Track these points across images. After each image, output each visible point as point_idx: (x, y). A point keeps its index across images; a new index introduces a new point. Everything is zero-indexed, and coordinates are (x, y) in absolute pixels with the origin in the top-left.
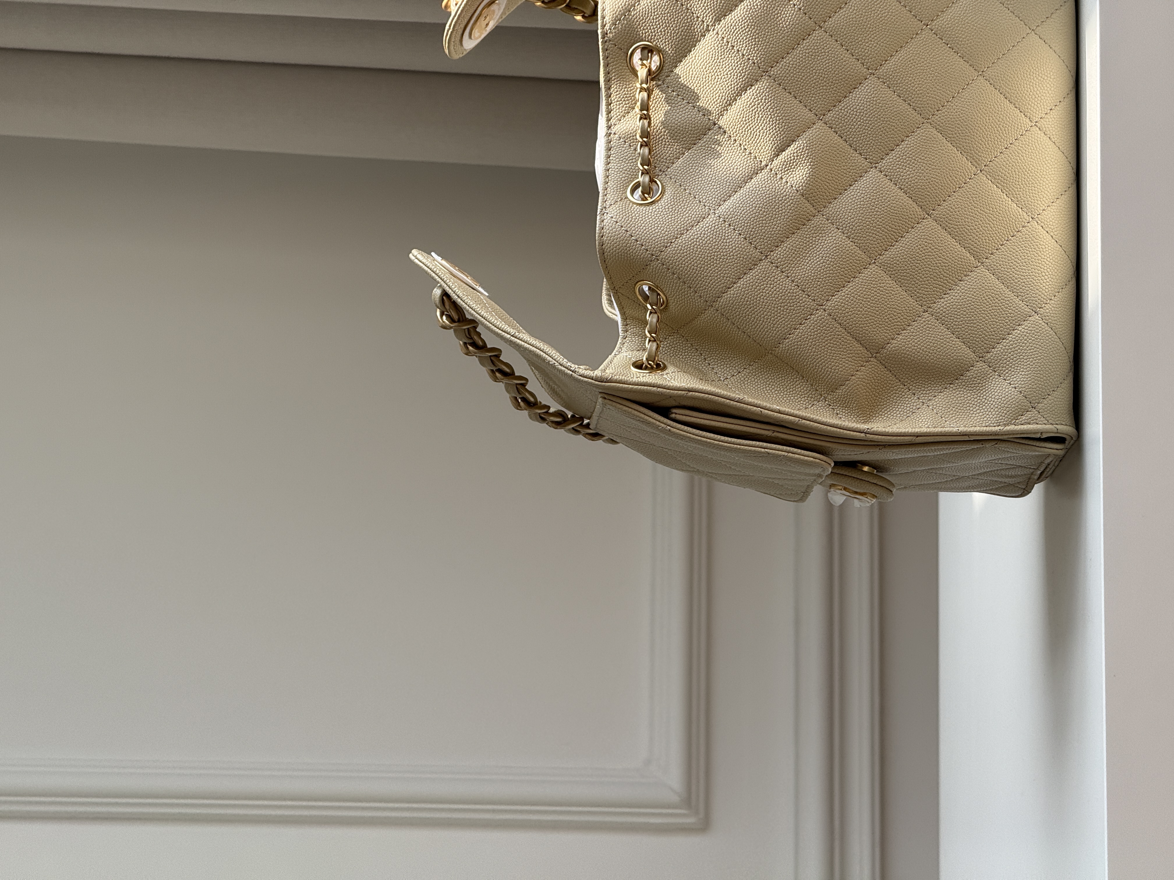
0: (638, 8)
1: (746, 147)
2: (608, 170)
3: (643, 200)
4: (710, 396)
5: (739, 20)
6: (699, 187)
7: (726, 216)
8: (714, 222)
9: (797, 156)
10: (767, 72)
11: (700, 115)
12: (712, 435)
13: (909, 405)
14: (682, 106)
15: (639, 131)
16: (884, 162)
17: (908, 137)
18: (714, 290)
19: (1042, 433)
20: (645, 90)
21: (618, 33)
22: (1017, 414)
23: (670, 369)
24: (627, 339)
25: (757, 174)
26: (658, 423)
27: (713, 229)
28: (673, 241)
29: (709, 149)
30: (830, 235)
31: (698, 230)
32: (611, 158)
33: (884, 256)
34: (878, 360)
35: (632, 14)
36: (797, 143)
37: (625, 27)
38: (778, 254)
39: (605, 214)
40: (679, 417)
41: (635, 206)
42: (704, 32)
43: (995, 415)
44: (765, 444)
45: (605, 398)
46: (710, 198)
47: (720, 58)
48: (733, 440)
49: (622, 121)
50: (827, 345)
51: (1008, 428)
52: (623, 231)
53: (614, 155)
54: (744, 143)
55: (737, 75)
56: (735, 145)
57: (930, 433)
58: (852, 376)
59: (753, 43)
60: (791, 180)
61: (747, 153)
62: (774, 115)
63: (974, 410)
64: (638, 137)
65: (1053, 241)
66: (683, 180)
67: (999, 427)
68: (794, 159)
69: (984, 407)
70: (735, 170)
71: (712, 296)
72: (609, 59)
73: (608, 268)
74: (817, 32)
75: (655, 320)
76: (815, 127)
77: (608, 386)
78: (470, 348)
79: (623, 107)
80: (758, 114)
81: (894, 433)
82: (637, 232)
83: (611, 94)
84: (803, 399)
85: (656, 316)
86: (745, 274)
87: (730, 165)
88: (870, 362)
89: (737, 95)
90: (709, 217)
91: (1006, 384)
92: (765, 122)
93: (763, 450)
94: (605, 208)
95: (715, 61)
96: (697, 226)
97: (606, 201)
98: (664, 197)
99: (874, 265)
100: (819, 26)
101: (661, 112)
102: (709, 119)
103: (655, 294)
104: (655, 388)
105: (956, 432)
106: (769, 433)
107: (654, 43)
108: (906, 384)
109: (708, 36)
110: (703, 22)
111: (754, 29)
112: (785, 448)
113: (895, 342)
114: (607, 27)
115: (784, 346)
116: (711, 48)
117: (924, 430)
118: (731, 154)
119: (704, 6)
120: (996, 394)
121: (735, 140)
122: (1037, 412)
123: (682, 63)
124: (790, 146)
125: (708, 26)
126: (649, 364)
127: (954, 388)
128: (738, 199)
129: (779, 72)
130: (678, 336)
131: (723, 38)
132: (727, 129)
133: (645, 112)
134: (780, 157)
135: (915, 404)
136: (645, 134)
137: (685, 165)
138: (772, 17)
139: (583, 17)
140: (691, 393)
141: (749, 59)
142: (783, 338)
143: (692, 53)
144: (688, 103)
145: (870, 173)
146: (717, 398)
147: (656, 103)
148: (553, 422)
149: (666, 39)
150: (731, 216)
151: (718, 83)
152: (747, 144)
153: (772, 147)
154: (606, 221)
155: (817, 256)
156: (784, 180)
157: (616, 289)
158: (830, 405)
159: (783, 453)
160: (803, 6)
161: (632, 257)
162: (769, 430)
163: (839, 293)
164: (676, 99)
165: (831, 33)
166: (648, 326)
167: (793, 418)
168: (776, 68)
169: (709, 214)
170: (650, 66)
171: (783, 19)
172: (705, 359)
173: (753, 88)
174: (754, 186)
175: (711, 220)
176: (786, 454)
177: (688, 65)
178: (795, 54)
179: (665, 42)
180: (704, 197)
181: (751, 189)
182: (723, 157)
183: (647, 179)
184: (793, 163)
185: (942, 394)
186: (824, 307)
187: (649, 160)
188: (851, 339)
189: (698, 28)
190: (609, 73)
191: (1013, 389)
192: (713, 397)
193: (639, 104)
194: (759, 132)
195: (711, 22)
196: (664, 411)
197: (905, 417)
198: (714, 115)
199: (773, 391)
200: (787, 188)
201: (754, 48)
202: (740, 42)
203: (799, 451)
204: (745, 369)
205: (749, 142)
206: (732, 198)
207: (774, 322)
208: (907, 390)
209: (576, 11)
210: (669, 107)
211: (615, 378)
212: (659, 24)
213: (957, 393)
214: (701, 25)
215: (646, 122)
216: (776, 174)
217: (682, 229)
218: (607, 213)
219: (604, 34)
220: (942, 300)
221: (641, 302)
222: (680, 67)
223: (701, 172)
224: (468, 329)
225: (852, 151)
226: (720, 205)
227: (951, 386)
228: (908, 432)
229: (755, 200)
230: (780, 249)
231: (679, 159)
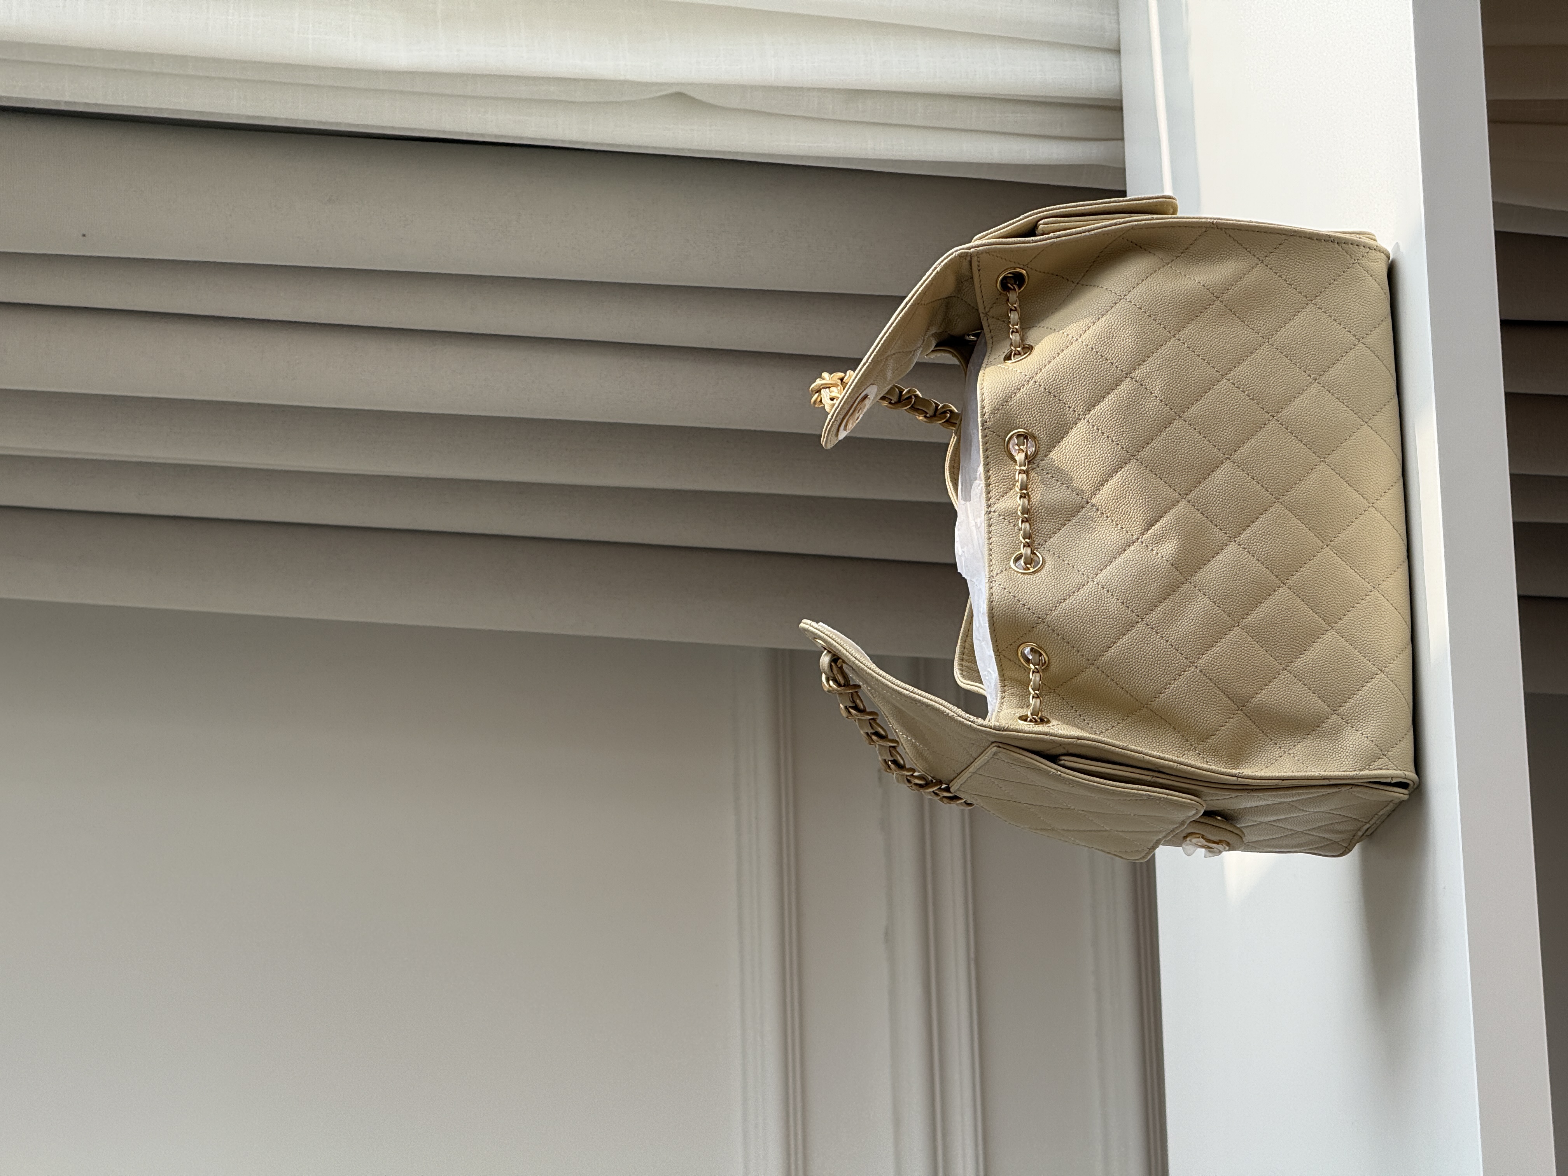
0: (1015, 399)
1: (1117, 522)
2: (991, 544)
3: (1025, 569)
4: (1097, 744)
5: (1108, 410)
6: (1077, 559)
7: (1104, 584)
8: (1093, 588)
9: (1166, 530)
10: (1135, 456)
11: (1074, 495)
12: (1098, 780)
13: (1272, 754)
14: (1057, 487)
15: (1020, 508)
16: (1242, 536)
17: (1262, 514)
18: (1096, 650)
19: (1392, 778)
20: (1024, 472)
21: (997, 422)
22: (1370, 761)
23: (1054, 722)
24: (1005, 699)
25: (1130, 546)
26: (1049, 769)
27: (1093, 594)
28: (1058, 605)
29: (1083, 524)
30: (1198, 600)
31: (1079, 595)
32: (992, 533)
33: (1246, 620)
34: (1244, 713)
35: (1010, 404)
36: (1165, 519)
37: (1003, 416)
38: (1153, 616)
39: (993, 582)
40: (1068, 764)
41: (1019, 575)
42: (1076, 421)
43: (1351, 762)
44: (1147, 788)
45: (1000, 747)
46: (1088, 568)
47: (1091, 443)
48: (1118, 784)
49: (1001, 500)
50: (1199, 698)
51: (1363, 773)
52: (1012, 597)
53: (995, 531)
54: (1116, 519)
55: (1108, 459)
56: (1108, 521)
57: (1295, 776)
58: (1222, 726)
59: (1122, 430)
60: (1161, 551)
61: (1119, 528)
62: (1143, 493)
63: (1332, 757)
64: (1019, 513)
65: (1393, 608)
66: (1061, 553)
67: (1356, 772)
68: (1163, 533)
69: (1340, 755)
70: (1109, 543)
71: (1094, 655)
72: (988, 444)
73: (996, 631)
74: (1177, 421)
75: (1038, 679)
76: (1179, 505)
77: (1005, 735)
78: (853, 711)
79: (1001, 488)
80: (1129, 493)
81: (1263, 777)
82: (1024, 598)
83: (990, 476)
84: (1175, 749)
85: (1038, 675)
86: (1124, 635)
87: (1105, 539)
88: (1237, 715)
89: (1108, 477)
90: (1089, 584)
91: (1359, 734)
92: (1135, 500)
93: (1145, 793)
94: (992, 576)
95: (1087, 446)
96: (1079, 593)
97: (992, 571)
98: (1046, 566)
99: (1238, 628)
100: (1179, 416)
101: (1038, 492)
102: (1082, 498)
103: (1037, 655)
104: (1047, 737)
105: (1318, 776)
106: (1149, 778)
107: (1030, 430)
108: (1268, 735)
109: (1079, 425)
110: (1075, 411)
111: (1121, 418)
112: (1164, 791)
113: (1259, 696)
114: (987, 416)
115: (1160, 699)
116: (1083, 435)
117: (1289, 774)
118: (1104, 529)
119: (1075, 397)
120: (1350, 743)
121: (1107, 517)
122: (1387, 759)
123: (1056, 448)
124: (1159, 521)
125: (1079, 415)
126: (1034, 718)
127: (1312, 738)
128: (1115, 569)
129: (1145, 456)
130: (1055, 695)
131: (1094, 426)
132: (1100, 507)
133: (1025, 492)
134: (1150, 532)
135: (1277, 753)
136: (1025, 511)
137: (1062, 539)
138: (1137, 408)
139: (925, 417)
140: (1080, 741)
141: (1118, 444)
142: (1159, 692)
143: (1065, 439)
144: (1062, 484)
145: (1230, 546)
146: (1103, 745)
147: (1032, 484)
148: (916, 784)
149: (1040, 427)
150: (1108, 583)
151: (1091, 466)
152: (1119, 520)
153: (1143, 523)
154: (995, 588)
155: (1188, 619)
156: (1155, 552)
157: (1000, 651)
158: (1200, 754)
159: (1163, 795)
160: (1164, 398)
161: (1020, 620)
162: (1148, 775)
163: (1209, 652)
164: (1050, 480)
165: (1190, 422)
166: (1032, 683)
167: (1172, 763)
168: (1142, 452)
169: (1088, 582)
170: (1027, 451)
171: (1147, 409)
172: (1080, 715)
173: (1123, 469)
174: (1128, 557)
175: (1091, 586)
176: (1166, 796)
177: (1061, 450)
178: (1158, 440)
179: (1040, 430)
180: (1082, 567)
181: (1126, 559)
182: (1097, 532)
183: (1029, 551)
184: (1163, 536)
185: (1301, 744)
186: (1196, 664)
187: (1030, 534)
188: (1220, 693)
189: (1071, 416)
190: (988, 458)
191: (1366, 739)
192: (1100, 744)
193: (1018, 484)
194: (1130, 509)
195: (1082, 411)
196: (1053, 758)
197: (1270, 764)
198: (1087, 494)
199: (1146, 742)
200: (1158, 558)
201: (1123, 434)
202: (1110, 429)
203: (1177, 794)
204: (1118, 723)
205: (1120, 518)
206: (1108, 568)
207: (1151, 678)
208: (1269, 740)
209: (919, 412)
210: (1045, 488)
211: (1011, 727)
212: (1034, 413)
213: (1315, 742)
214: (1073, 414)
215: (1026, 501)
216: (1147, 546)
217: (1065, 595)
218: (995, 581)
219: (984, 423)
220: (1299, 659)
221: (1022, 663)
222: (1054, 452)
223: (1077, 545)
224: (852, 693)
225: (1213, 527)
226: (1097, 574)
227: (1309, 736)
228: (1275, 776)
229: (1130, 569)
230: (1154, 613)
231: (1056, 534)
